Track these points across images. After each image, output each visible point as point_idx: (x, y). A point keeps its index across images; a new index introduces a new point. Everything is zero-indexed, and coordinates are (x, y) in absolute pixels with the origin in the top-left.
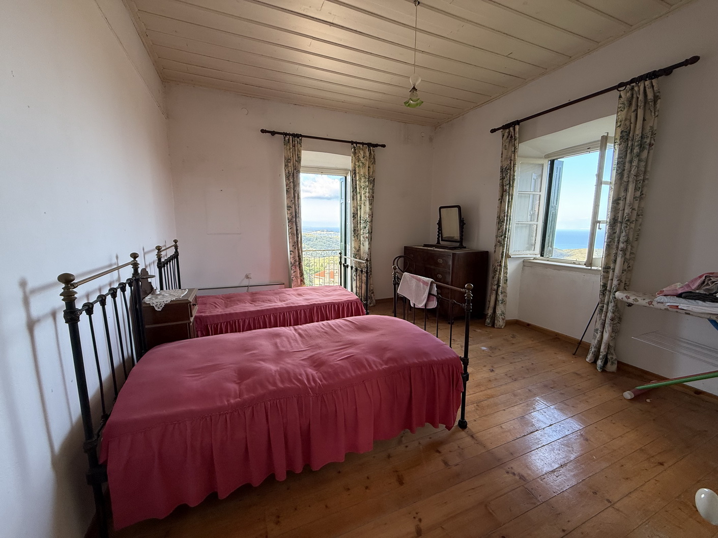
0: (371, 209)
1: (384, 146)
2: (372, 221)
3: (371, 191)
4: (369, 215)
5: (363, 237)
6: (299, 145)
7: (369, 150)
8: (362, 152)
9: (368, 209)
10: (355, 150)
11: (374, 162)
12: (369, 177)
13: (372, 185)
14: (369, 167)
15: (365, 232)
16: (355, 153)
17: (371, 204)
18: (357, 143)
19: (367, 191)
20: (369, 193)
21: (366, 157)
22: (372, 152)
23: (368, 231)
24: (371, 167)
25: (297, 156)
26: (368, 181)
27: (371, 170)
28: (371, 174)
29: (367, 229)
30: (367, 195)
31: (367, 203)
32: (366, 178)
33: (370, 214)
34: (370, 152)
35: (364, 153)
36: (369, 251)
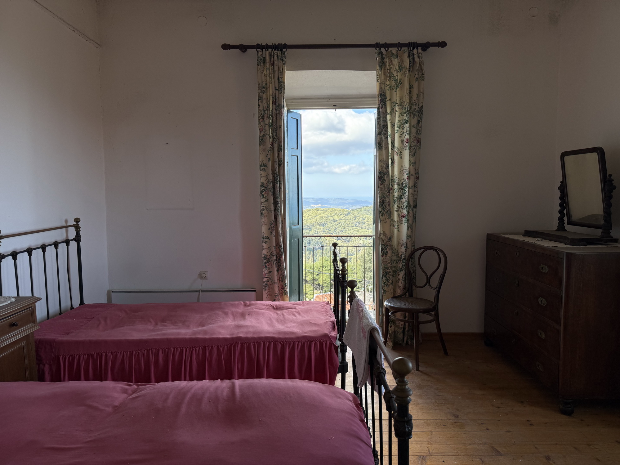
0: (412, 164)
1: (443, 44)
2: (415, 185)
3: (414, 130)
4: (410, 174)
5: (398, 215)
6: (281, 63)
7: (411, 56)
8: (396, 61)
9: (406, 164)
10: (383, 58)
11: (422, 77)
12: (411, 104)
13: (416, 118)
14: (411, 87)
15: (401, 205)
16: (382, 64)
17: (413, 154)
18: (386, 45)
19: (406, 130)
20: (410, 133)
21: (404, 70)
22: (417, 59)
23: (406, 204)
24: (415, 85)
25: (277, 81)
26: (409, 112)
27: (415, 91)
28: (415, 98)
29: (405, 200)
30: (406, 137)
31: (406, 153)
32: (404, 107)
33: (413, 172)
34: (413, 59)
35: (401, 62)
36: (409, 240)
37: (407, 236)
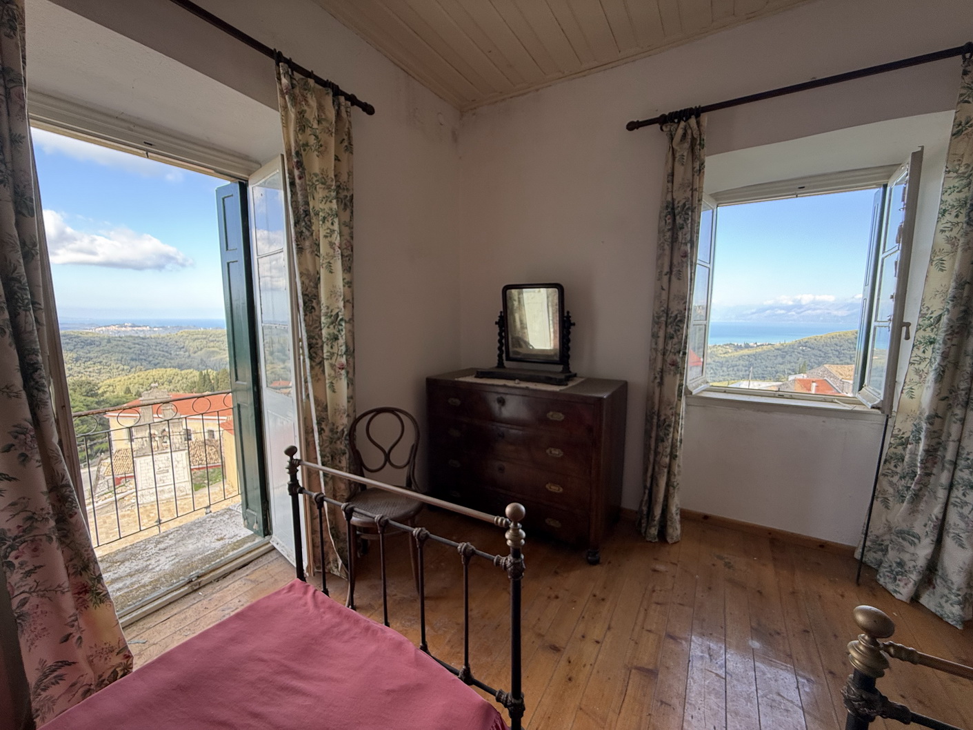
0: (349, 284)
1: (369, 109)
2: (352, 318)
3: (346, 230)
4: (346, 302)
5: (332, 366)
7: (336, 105)
8: (313, 103)
9: (339, 283)
10: (293, 88)
11: (349, 148)
12: (338, 187)
13: (348, 211)
14: (336, 158)
15: (335, 350)
16: (293, 98)
17: (348, 269)
19: (336, 227)
20: (341, 234)
21: (326, 124)
22: (344, 115)
23: (343, 348)
24: (344, 159)
26: (337, 198)
27: (344, 169)
28: (342, 178)
29: (341, 341)
30: (336, 239)
31: (338, 265)
32: (329, 188)
33: (349, 297)
34: (339, 112)
35: (321, 107)
36: (350, 404)
37: (348, 398)
